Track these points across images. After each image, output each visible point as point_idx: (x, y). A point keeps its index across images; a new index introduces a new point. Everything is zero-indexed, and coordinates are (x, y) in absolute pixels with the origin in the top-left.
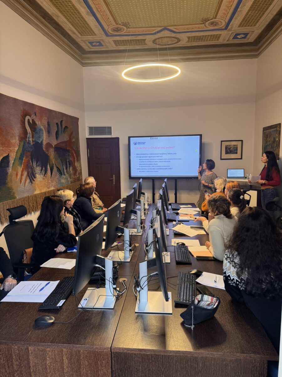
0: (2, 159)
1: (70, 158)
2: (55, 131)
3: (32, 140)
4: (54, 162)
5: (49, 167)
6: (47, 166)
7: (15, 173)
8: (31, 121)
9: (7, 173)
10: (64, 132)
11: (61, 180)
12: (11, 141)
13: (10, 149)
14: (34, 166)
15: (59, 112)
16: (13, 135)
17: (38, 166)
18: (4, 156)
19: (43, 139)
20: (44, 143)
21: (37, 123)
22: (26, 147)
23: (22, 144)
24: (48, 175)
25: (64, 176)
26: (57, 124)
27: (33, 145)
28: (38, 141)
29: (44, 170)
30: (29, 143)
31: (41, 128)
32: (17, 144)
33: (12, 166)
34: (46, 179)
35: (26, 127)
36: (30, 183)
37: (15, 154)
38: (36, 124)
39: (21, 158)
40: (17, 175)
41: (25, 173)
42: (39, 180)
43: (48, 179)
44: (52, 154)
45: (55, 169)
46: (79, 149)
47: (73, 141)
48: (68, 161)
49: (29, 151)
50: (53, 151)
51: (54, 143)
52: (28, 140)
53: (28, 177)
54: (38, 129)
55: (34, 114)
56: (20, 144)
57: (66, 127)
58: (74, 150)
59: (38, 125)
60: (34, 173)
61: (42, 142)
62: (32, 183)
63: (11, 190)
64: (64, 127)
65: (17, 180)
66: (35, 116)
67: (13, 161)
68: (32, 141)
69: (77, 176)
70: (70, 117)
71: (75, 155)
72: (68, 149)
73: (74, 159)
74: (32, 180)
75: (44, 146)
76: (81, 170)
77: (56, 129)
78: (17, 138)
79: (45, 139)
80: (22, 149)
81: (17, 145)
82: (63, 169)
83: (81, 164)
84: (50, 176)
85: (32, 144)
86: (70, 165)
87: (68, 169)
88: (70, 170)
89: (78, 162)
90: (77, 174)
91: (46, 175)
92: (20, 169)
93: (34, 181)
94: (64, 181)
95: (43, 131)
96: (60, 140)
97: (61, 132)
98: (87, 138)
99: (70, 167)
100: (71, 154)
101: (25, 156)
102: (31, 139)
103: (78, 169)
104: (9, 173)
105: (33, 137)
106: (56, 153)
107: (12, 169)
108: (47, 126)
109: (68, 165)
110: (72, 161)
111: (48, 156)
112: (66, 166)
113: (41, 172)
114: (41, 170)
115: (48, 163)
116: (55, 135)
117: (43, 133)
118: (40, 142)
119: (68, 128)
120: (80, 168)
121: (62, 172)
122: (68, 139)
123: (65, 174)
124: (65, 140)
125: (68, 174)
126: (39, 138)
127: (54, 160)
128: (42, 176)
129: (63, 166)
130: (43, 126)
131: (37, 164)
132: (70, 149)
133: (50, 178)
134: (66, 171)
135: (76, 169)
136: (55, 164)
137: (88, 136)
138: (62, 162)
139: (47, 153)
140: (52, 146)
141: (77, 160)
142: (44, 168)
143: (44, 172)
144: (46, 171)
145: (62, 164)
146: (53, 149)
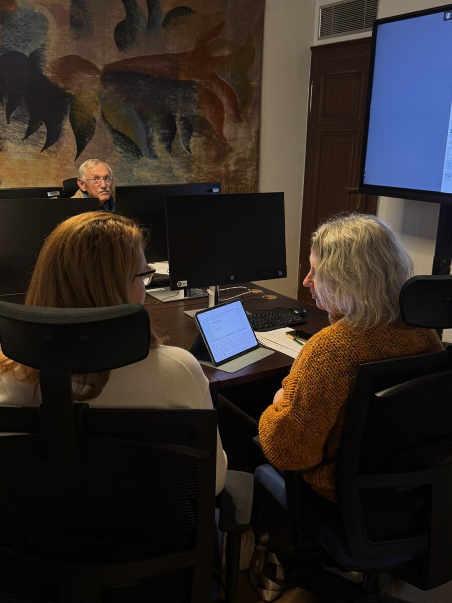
1: (195, 110)
2: (116, 22)
4: (97, 115)
5: (67, 126)
6: (60, 121)
10: (165, 24)
11: (135, 169)
17: (16, 119)
19: (43, 45)
20: (51, 56)
24: (62, 149)
25: (151, 161)
28: (19, 50)
29: (42, 132)
31: (36, 11)
34: (52, 160)
42: (16, 157)
43: (59, 160)
44: (89, 92)
45: (102, 136)
46: (254, 83)
47: (222, 57)
48: (182, 119)
50: (99, 82)
51: (106, 55)
54: (19, 15)
57: (181, 11)
58: (222, 84)
61: (36, 57)
64: (166, 8)
69: (227, 166)
71: (224, 100)
72: (182, 78)
73: (220, 109)
75: (48, 65)
76: (257, 150)
77: (118, 14)
79: (53, 44)
82: (150, 141)
83: (258, 132)
84: (76, 152)
86: (189, 129)
87: (179, 140)
88: (191, 146)
89: (244, 124)
90: (231, 162)
91: (51, 148)
94: (148, 174)
95: (46, 20)
96: (133, 53)
97: (151, 24)
98: (313, 49)
99: (188, 137)
100: (200, 96)
103: (240, 147)
106: (110, 88)
108: (72, 6)
109: (179, 131)
110: (208, 119)
111: (69, 95)
112: (167, 132)
113: (26, 137)
114: (29, 132)
115: (66, 114)
116: (112, 35)
117: (48, 28)
118: (27, 53)
119: (195, 13)
120: (250, 145)
121: (143, 146)
122: (191, 48)
123: (159, 154)
124: (172, 48)
125: (177, 156)
126: (23, 41)
127: (99, 107)
128: (30, 148)
129: (148, 132)
130: (45, 5)
131: (8, 115)
132: (198, 81)
133: (72, 159)
134: (164, 146)
135: (226, 144)
136: (106, 122)
137: (317, 43)
138: (145, 119)
139: (62, 85)
140: (89, 67)
141: (238, 118)
142: (43, 128)
143: (45, 138)
144: (53, 137)
145: (140, 124)
146: (98, 76)
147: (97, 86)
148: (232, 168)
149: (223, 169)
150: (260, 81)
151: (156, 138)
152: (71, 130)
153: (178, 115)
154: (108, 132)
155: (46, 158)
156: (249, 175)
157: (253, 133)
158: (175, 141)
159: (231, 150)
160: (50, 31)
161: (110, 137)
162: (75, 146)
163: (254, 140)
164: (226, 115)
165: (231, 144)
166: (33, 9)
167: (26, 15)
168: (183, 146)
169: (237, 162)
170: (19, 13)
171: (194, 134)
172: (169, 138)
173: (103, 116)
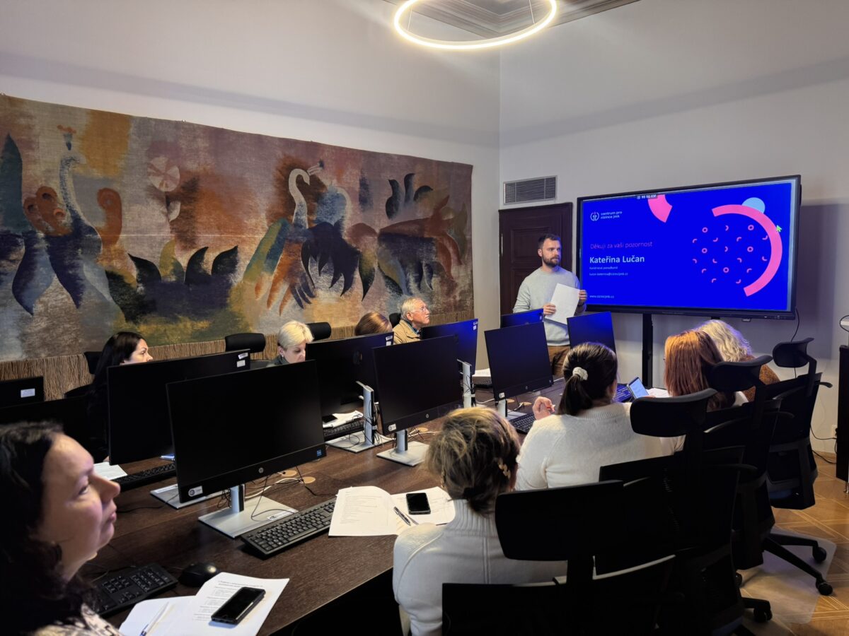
0: (219, 256)
1: (434, 258)
2: (386, 198)
3: (309, 220)
4: (376, 266)
5: (357, 275)
6: (352, 272)
7: (254, 284)
8: (307, 180)
9: (229, 285)
10: (416, 197)
11: (398, 304)
12: (245, 221)
13: (240, 238)
14: (311, 274)
15: (400, 157)
16: (252, 209)
17: (325, 272)
18: (224, 250)
19: (343, 217)
20: (347, 225)
21: (326, 182)
22: (288, 234)
23: (278, 227)
24: (354, 293)
26: (393, 183)
27: (310, 229)
28: (328, 221)
29: (342, 281)
30: (298, 225)
31: (338, 193)
32: (262, 228)
33: (246, 272)
34: (347, 302)
35: (291, 191)
36: (298, 308)
37: (254, 247)
38: (323, 186)
39: (273, 255)
40: (258, 288)
41: (284, 288)
42: (325, 301)
43: (352, 301)
44: (371, 249)
45: (379, 281)
46: (468, 237)
47: (449, 220)
48: (427, 265)
49: (297, 242)
50: (376, 242)
51: (381, 222)
52: (297, 220)
53: (292, 296)
54: (328, 196)
55: (319, 164)
56: (270, 227)
57: (424, 189)
58: (449, 239)
59: (328, 188)
60: (311, 287)
61: (338, 225)
62: (302, 306)
63: (238, 319)
64: (416, 187)
65: (258, 299)
66: (320, 169)
67: (248, 262)
68: (306, 222)
69: (455, 297)
70: (439, 163)
71: (451, 250)
72: (426, 236)
73: (449, 258)
74: (303, 302)
75: (345, 231)
76: (471, 285)
77: (388, 193)
78: (263, 215)
79: (349, 216)
80: (278, 238)
81: (261, 230)
82: (407, 282)
83: (472, 271)
84: (362, 294)
85: (307, 227)
86: (431, 272)
87: (425, 281)
88: (432, 284)
89: (463, 266)
90: (457, 294)
91: (347, 293)
92: (268, 279)
93: (309, 303)
95: (345, 199)
96: (397, 219)
97: (407, 199)
98: (500, 211)
99: (430, 277)
100: (437, 248)
101: (284, 251)
102: (305, 218)
103: (462, 284)
104: (235, 284)
105: (310, 212)
106: (384, 246)
107: (245, 277)
108: (360, 188)
109: (425, 274)
110: (442, 264)
111: (358, 253)
112: (417, 275)
113: (332, 286)
114: (334, 282)
115: (356, 266)
116: (384, 208)
117: (346, 204)
118: (333, 223)
119: (432, 190)
120: (468, 281)
121: (403, 287)
122: (431, 214)
123: (413, 292)
124: (420, 216)
125: (424, 292)
126: (331, 215)
127: (377, 260)
128: (334, 294)
129: (406, 275)
130: (344, 188)
131: (320, 269)
132: (435, 237)
133: (360, 300)
134: (416, 285)
135: (453, 281)
136: (381, 271)
137: (503, 207)
138: (404, 267)
139: (354, 245)
140: (371, 231)
141: (460, 263)
142: (342, 278)
143: (343, 286)
144: (348, 285)
145: (401, 270)
146: (376, 238)
147: (376, 245)
148: (458, 298)
149: (452, 299)
150: (471, 235)
151: (412, 279)
152: (360, 279)
153: (424, 262)
154: (382, 277)
155: (343, 301)
156: (468, 303)
157: (469, 273)
158: (422, 282)
159: (456, 285)
160: (347, 206)
161: (383, 281)
162: (362, 291)
163: (470, 277)
164: (452, 260)
165: (457, 281)
166: (337, 191)
167: (332, 196)
168: (427, 284)
169: (461, 294)
170: (328, 194)
171: (434, 275)
172: (419, 279)
173: (379, 266)
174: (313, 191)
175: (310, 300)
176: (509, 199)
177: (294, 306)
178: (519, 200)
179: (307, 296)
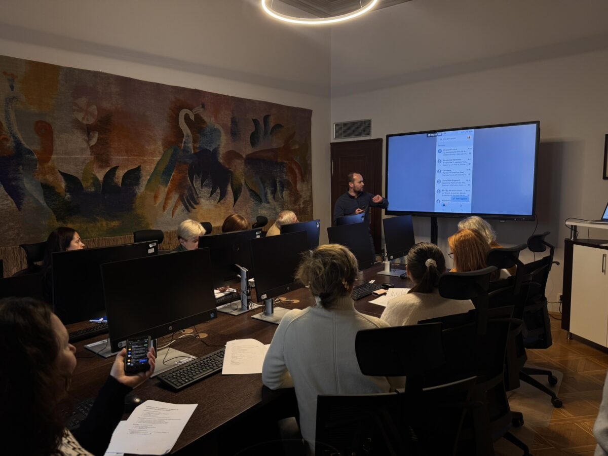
0: (126, 173)
1: (285, 177)
2: (250, 132)
3: (194, 147)
4: (243, 182)
5: (229, 189)
6: (226, 186)
7: (153, 194)
8: (192, 117)
9: (135, 195)
10: (271, 134)
11: (259, 210)
12: (147, 147)
13: (143, 159)
14: (195, 187)
15: (260, 102)
16: (151, 138)
17: (206, 186)
18: (130, 169)
19: (219, 145)
20: (222, 151)
21: (206, 119)
22: (179, 157)
23: (171, 151)
24: (227, 201)
25: (266, 205)
26: (255, 121)
27: (195, 153)
28: (208, 148)
29: (218, 193)
30: (186, 150)
31: (215, 127)
32: (159, 152)
33: (147, 185)
34: (222, 208)
35: (180, 126)
36: (186, 212)
37: (153, 166)
38: (204, 122)
39: (167, 173)
40: (156, 197)
41: (175, 197)
42: (206, 207)
43: (226, 207)
44: (239, 169)
45: (245, 193)
46: (308, 162)
47: (295, 149)
48: (280, 181)
49: (185, 163)
50: (243, 164)
51: (247, 150)
52: (185, 146)
53: (181, 203)
55: (201, 106)
56: (165, 152)
57: (278, 126)
58: (296, 163)
59: (208, 124)
60: (196, 197)
61: (216, 151)
62: (189, 211)
63: (141, 220)
64: (272, 125)
65: (156, 205)
66: (202, 109)
67: (148, 177)
68: (192, 148)
69: (299, 205)
70: (289, 108)
71: (297, 171)
72: (279, 160)
73: (295, 177)
74: (190, 208)
75: (221, 156)
76: (311, 196)
77: (251, 128)
78: (160, 143)
79: (223, 144)
80: (170, 160)
81: (158, 154)
82: (266, 194)
83: (311, 187)
84: (233, 202)
85: (193, 152)
86: (283, 187)
87: (278, 193)
88: (284, 195)
89: (306, 183)
90: (301, 203)
91: (222, 201)
92: (163, 191)
93: (194, 208)
94: (266, 212)
95: (220, 132)
96: (258, 148)
97: (266, 133)
98: (331, 144)
99: (282, 191)
100: (287, 170)
101: (175, 170)
102: (190, 145)
103: (304, 195)
104: (139, 194)
105: (195, 141)
106: (249, 167)
107: (146, 189)
108: (231, 124)
109: (278, 188)
110: (290, 181)
111: (231, 172)
112: (273, 189)
113: (211, 196)
114: (212, 193)
115: (229, 182)
116: (249, 139)
117: (221, 136)
118: (211, 150)
119: (283, 127)
120: (308, 194)
121: (263, 197)
122: (283, 145)
123: (270, 201)
124: (275, 146)
125: (278, 201)
126: (210, 143)
127: (244, 178)
128: (212, 202)
129: (265, 188)
130: (219, 124)
131: (202, 184)
132: (285, 162)
133: (231, 207)
134: (272, 196)
135: (298, 194)
136: (247, 185)
137: (333, 141)
138: (263, 183)
139: (227, 166)
140: (239, 156)
141: (303, 180)
142: (218, 191)
143: (219, 196)
144: (223, 195)
145: (261, 185)
146: (243, 161)
147: (242, 166)
148: (302, 206)
149: (297, 207)
150: (311, 161)
151: (269, 192)
152: (231, 191)
153: (278, 180)
154: (247, 190)
155: (219, 207)
156: (309, 209)
157: (310, 188)
158: (277, 193)
159: (301, 196)
160: (222, 137)
161: (248, 193)
162: (233, 200)
163: (310, 191)
164: (298, 179)
165: (301, 193)
166: (214, 126)
167: (211, 129)
168: (280, 196)
169: (304, 203)
170: (208, 128)
171: (285, 189)
172: (274, 192)
173: (245, 182)
174: (197, 125)
175: (195, 206)
176: (338, 135)
177: (183, 211)
178: (345, 136)
179: (192, 203)
